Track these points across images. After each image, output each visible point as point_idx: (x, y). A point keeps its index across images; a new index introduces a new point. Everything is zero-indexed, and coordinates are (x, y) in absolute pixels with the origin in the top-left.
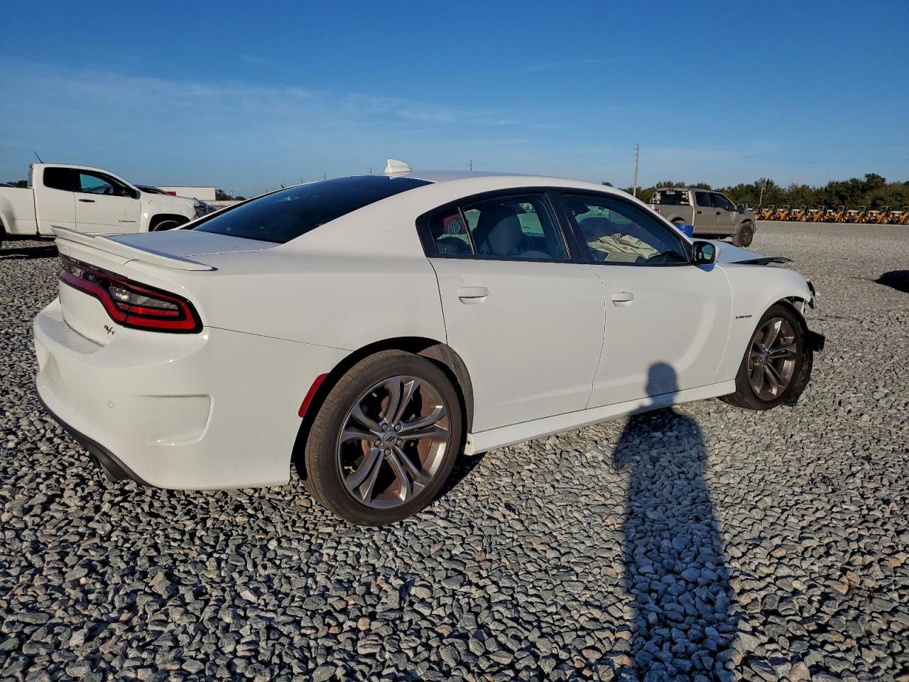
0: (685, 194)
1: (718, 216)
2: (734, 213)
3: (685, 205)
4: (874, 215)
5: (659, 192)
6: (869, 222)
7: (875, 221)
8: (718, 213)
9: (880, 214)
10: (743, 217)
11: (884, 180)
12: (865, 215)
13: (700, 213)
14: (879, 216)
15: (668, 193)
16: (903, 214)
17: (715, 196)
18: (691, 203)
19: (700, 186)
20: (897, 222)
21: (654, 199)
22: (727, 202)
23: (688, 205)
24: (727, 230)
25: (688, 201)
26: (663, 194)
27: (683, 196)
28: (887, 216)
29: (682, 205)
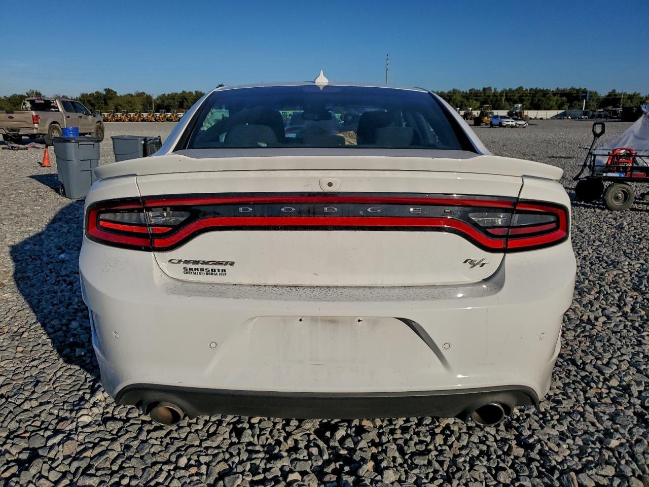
0: (53, 103)
1: (81, 119)
2: (90, 116)
3: (54, 111)
4: (119, 116)
5: (28, 101)
6: (117, 121)
7: (120, 120)
8: (80, 117)
9: (122, 115)
10: (96, 119)
11: (115, 93)
12: (114, 116)
13: (69, 117)
14: (122, 117)
15: (37, 101)
16: (136, 115)
17: (76, 104)
18: (61, 110)
19: (63, 97)
20: (134, 120)
21: (24, 107)
22: (83, 108)
23: (59, 111)
24: (88, 129)
25: (57, 108)
26: (32, 102)
27: (52, 104)
28: (127, 116)
29: (52, 111)
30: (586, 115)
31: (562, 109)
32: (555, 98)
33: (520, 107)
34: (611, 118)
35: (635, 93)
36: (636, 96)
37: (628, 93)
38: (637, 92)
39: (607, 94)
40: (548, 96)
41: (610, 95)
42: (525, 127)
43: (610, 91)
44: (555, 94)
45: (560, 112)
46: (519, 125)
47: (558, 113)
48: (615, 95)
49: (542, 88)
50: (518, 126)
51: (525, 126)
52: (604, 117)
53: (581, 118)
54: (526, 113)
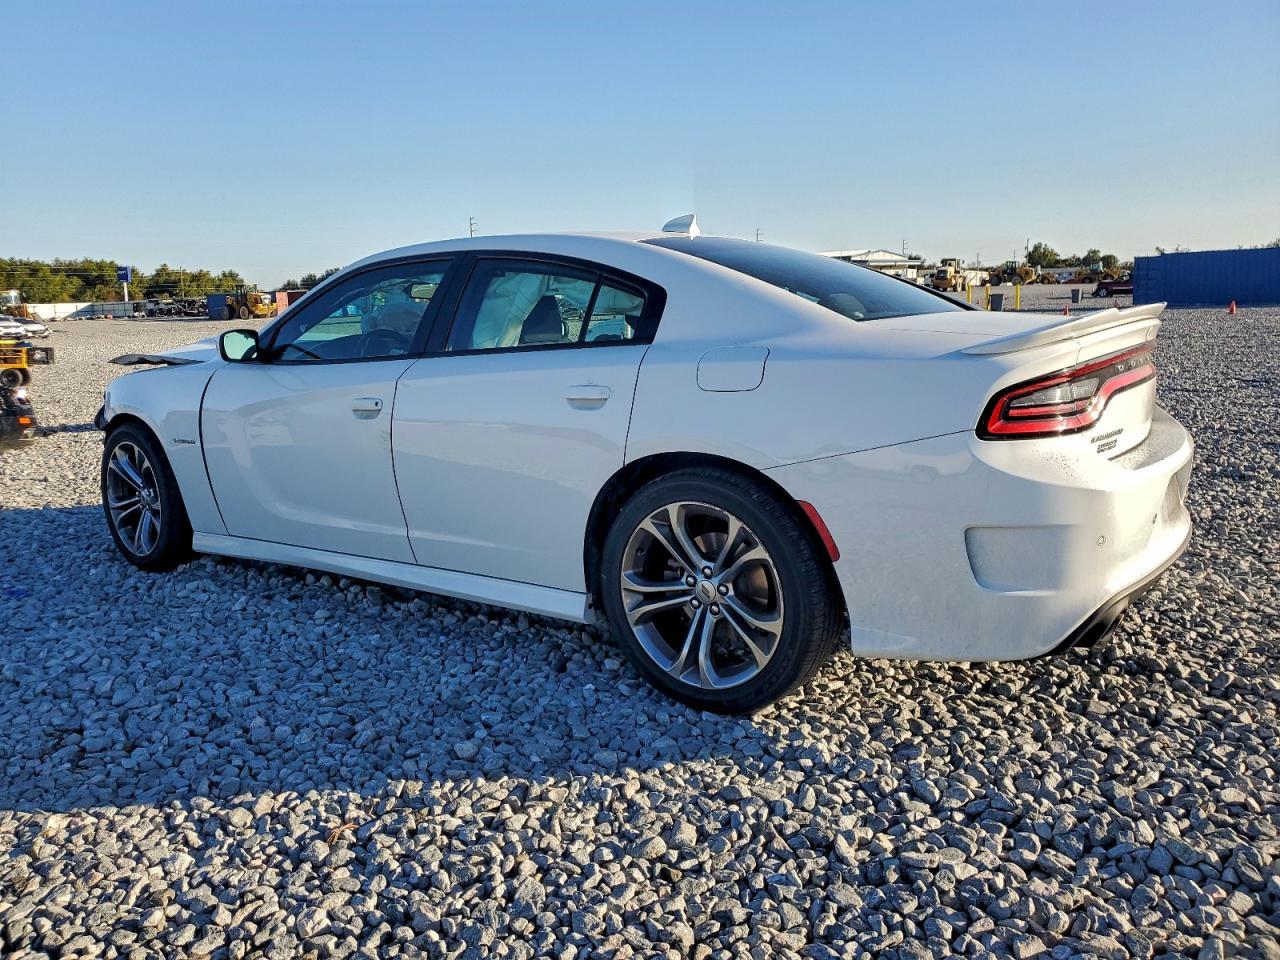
30: (140, 311)
31: (85, 301)
32: (58, 278)
33: (16, 297)
34: (187, 314)
35: (201, 271)
36: (204, 276)
37: (188, 271)
38: (205, 270)
39: (154, 273)
40: (41, 274)
41: (159, 274)
42: (46, 337)
43: (159, 267)
44: (55, 271)
45: (82, 306)
46: (34, 332)
47: (79, 308)
48: (168, 274)
49: (25, 259)
50: (30, 334)
51: (46, 334)
52: (175, 314)
53: (134, 317)
54: (31, 308)
